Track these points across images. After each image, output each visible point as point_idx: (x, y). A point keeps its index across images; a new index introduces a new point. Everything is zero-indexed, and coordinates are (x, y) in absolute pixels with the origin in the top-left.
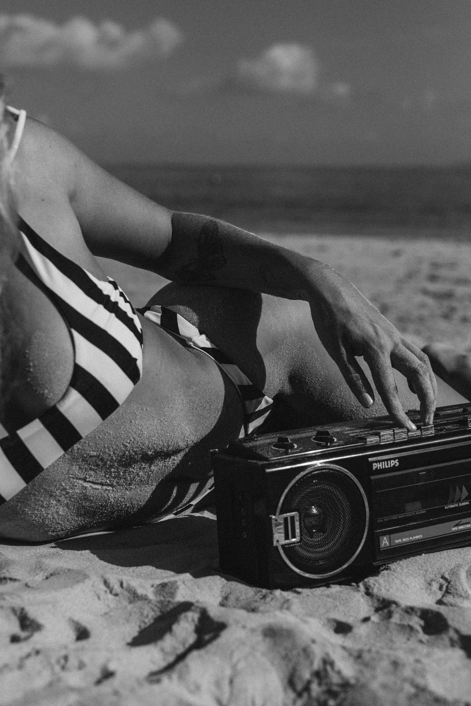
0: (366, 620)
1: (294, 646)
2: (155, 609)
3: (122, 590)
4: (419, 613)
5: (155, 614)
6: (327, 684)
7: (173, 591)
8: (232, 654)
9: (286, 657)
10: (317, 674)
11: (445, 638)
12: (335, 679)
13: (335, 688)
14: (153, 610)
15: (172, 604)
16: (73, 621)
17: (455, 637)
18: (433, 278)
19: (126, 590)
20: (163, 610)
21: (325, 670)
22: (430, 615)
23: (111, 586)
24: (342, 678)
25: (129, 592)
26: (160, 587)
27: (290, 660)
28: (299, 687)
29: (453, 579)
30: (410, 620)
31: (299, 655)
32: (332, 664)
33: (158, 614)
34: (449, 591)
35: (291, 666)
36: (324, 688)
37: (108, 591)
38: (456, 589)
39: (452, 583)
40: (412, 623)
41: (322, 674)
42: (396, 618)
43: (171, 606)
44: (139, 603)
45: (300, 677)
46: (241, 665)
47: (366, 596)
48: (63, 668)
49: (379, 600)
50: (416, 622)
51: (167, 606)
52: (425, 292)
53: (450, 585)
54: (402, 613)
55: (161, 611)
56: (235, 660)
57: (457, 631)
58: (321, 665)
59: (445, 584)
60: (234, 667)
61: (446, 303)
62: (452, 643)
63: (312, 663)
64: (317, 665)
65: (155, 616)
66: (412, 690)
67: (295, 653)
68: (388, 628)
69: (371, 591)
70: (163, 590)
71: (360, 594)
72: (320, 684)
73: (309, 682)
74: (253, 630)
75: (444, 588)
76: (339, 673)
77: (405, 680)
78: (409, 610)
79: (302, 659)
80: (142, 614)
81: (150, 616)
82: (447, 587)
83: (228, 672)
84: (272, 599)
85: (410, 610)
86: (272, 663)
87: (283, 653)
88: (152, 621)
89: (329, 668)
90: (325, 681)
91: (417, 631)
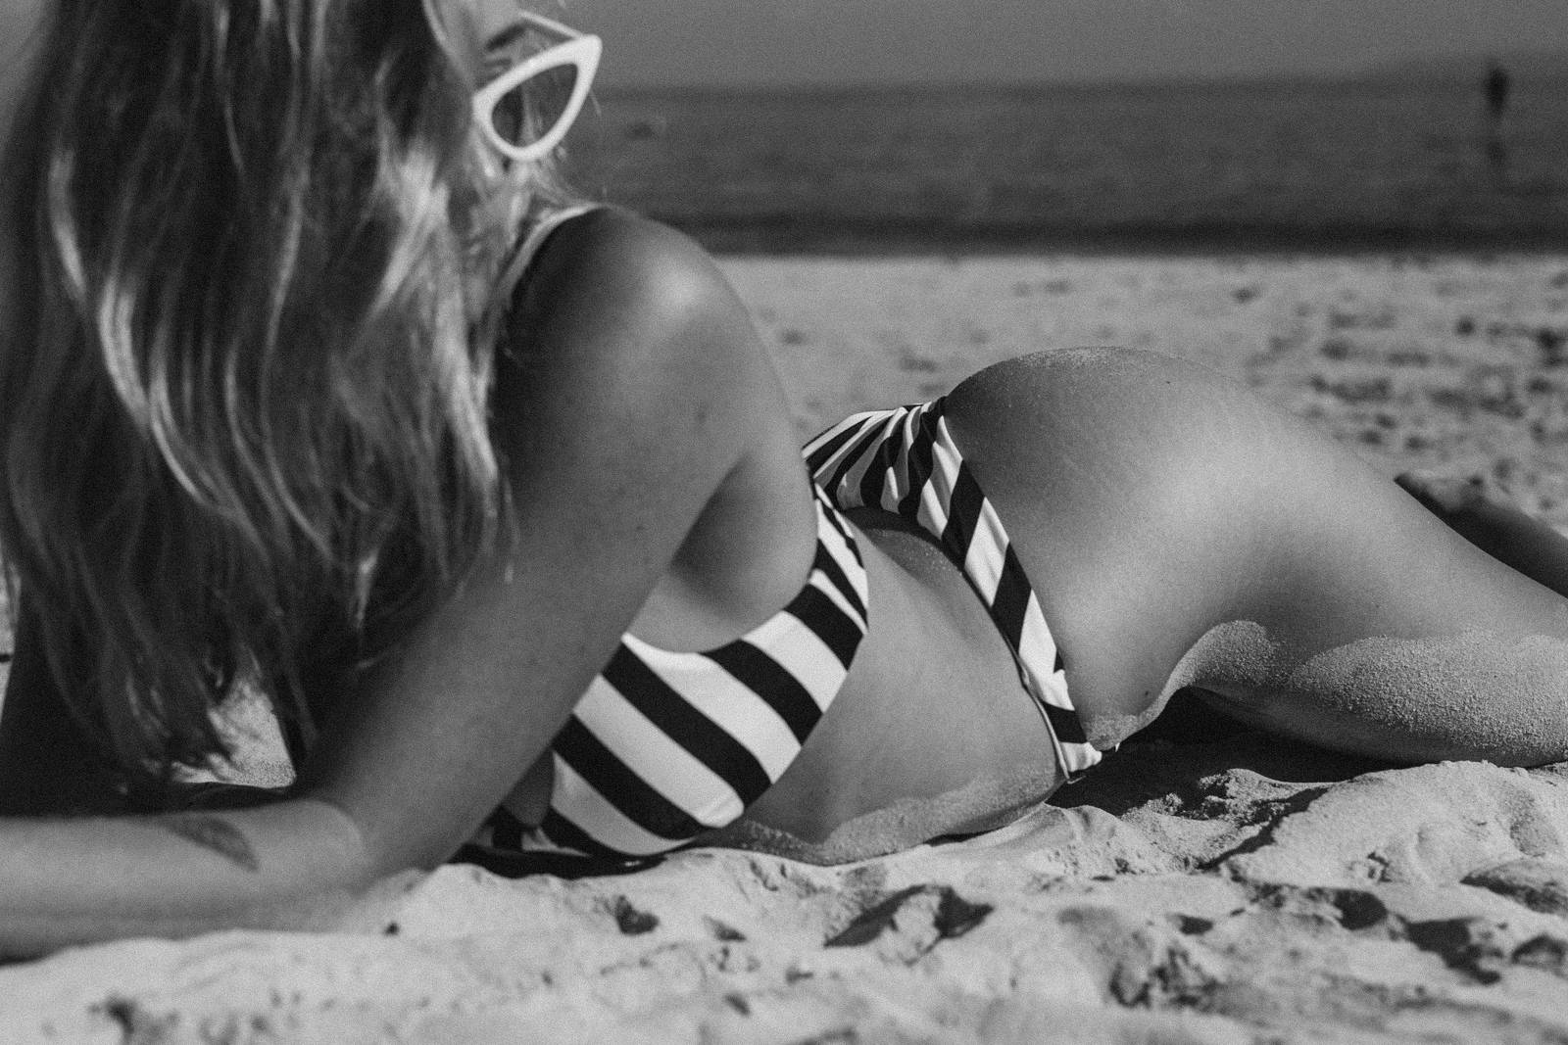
0: (1236, 913)
1: (1117, 930)
2: (851, 905)
3: (784, 880)
4: (1332, 898)
5: (853, 914)
6: (1177, 988)
7: (878, 878)
8: (1009, 944)
9: (1103, 949)
10: (1160, 973)
11: (1380, 929)
12: (1191, 980)
13: (1192, 993)
14: (847, 907)
15: (882, 894)
16: (711, 920)
17: (1399, 927)
18: (1335, 351)
19: (792, 880)
20: (866, 906)
21: (1174, 965)
22: (1352, 899)
23: (765, 872)
24: (1203, 977)
25: (797, 884)
26: (852, 875)
27: (1110, 953)
28: (1129, 995)
29: (1394, 858)
30: (1316, 908)
31: (1126, 943)
32: (1185, 956)
33: (858, 913)
34: (1387, 877)
35: (1112, 964)
36: (1173, 995)
37: (760, 882)
38: (1400, 874)
39: (1393, 864)
40: (1321, 913)
41: (1170, 971)
42: (1291, 906)
43: (881, 899)
44: (820, 897)
45: (1130, 979)
46: (1028, 961)
47: (1233, 883)
48: (722, 967)
49: (1257, 887)
50: (1329, 911)
51: (873, 898)
52: (1319, 385)
53: (1388, 869)
54: (1302, 899)
55: (863, 909)
56: (1016, 952)
57: (1402, 919)
58: (1166, 959)
59: (1379, 868)
60: (1016, 964)
61: (1371, 409)
62: (1394, 936)
63: (1150, 956)
64: (1159, 958)
65: (852, 917)
66: (1326, 983)
67: (1119, 940)
68: (1277, 922)
69: (1241, 873)
70: (860, 879)
71: (1221, 880)
72: (1165, 989)
73: (1146, 986)
74: (1041, 915)
75: (1378, 874)
76: (1197, 969)
77: (1314, 972)
78: (1314, 893)
79: (1131, 951)
80: (828, 914)
81: (843, 918)
82: (1383, 872)
83: (1007, 971)
84: (1062, 888)
85: (1316, 894)
86: (1081, 959)
87: (1099, 942)
88: (847, 925)
89: (1179, 961)
90: (1173, 983)
91: (1330, 924)
